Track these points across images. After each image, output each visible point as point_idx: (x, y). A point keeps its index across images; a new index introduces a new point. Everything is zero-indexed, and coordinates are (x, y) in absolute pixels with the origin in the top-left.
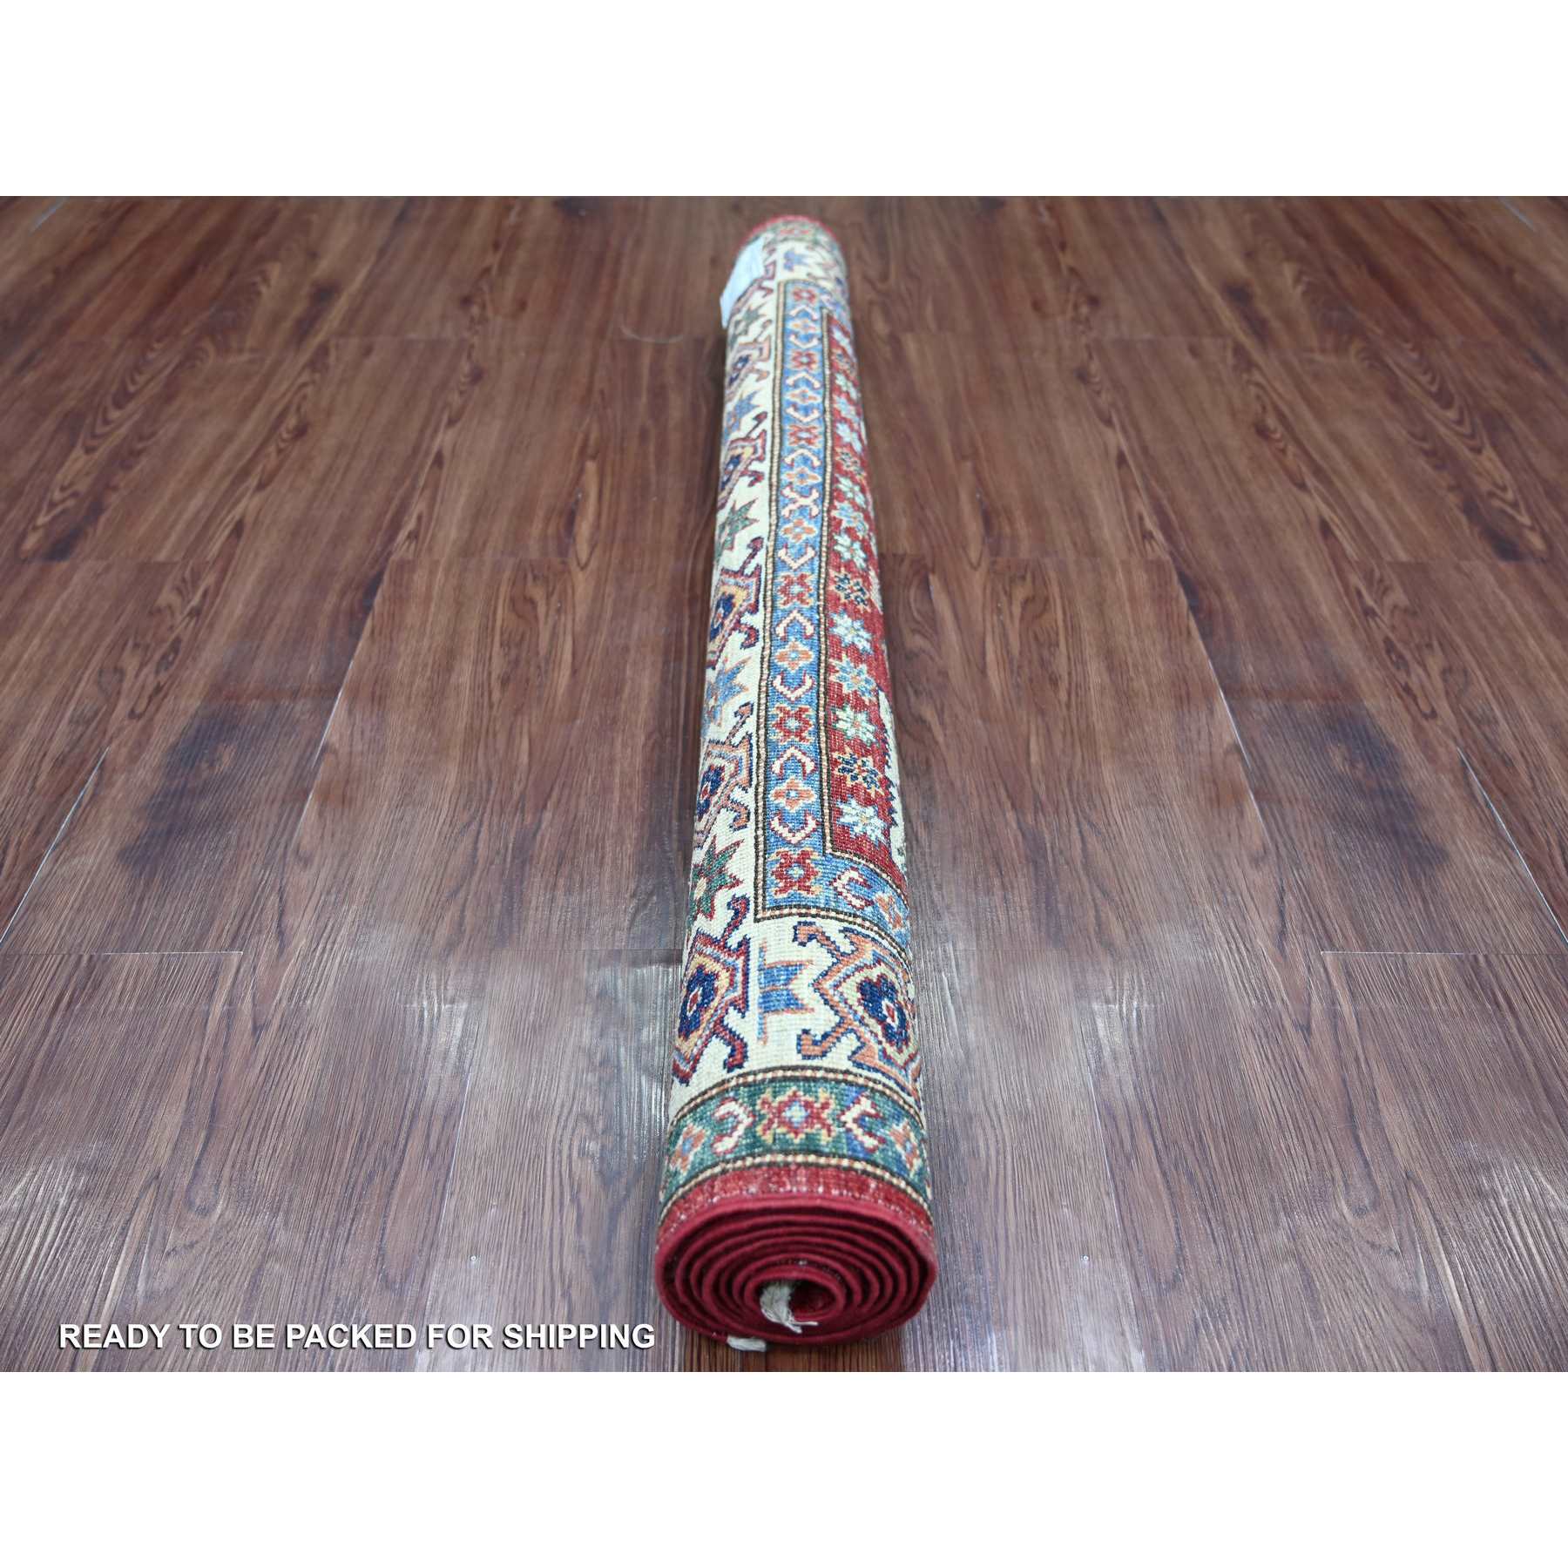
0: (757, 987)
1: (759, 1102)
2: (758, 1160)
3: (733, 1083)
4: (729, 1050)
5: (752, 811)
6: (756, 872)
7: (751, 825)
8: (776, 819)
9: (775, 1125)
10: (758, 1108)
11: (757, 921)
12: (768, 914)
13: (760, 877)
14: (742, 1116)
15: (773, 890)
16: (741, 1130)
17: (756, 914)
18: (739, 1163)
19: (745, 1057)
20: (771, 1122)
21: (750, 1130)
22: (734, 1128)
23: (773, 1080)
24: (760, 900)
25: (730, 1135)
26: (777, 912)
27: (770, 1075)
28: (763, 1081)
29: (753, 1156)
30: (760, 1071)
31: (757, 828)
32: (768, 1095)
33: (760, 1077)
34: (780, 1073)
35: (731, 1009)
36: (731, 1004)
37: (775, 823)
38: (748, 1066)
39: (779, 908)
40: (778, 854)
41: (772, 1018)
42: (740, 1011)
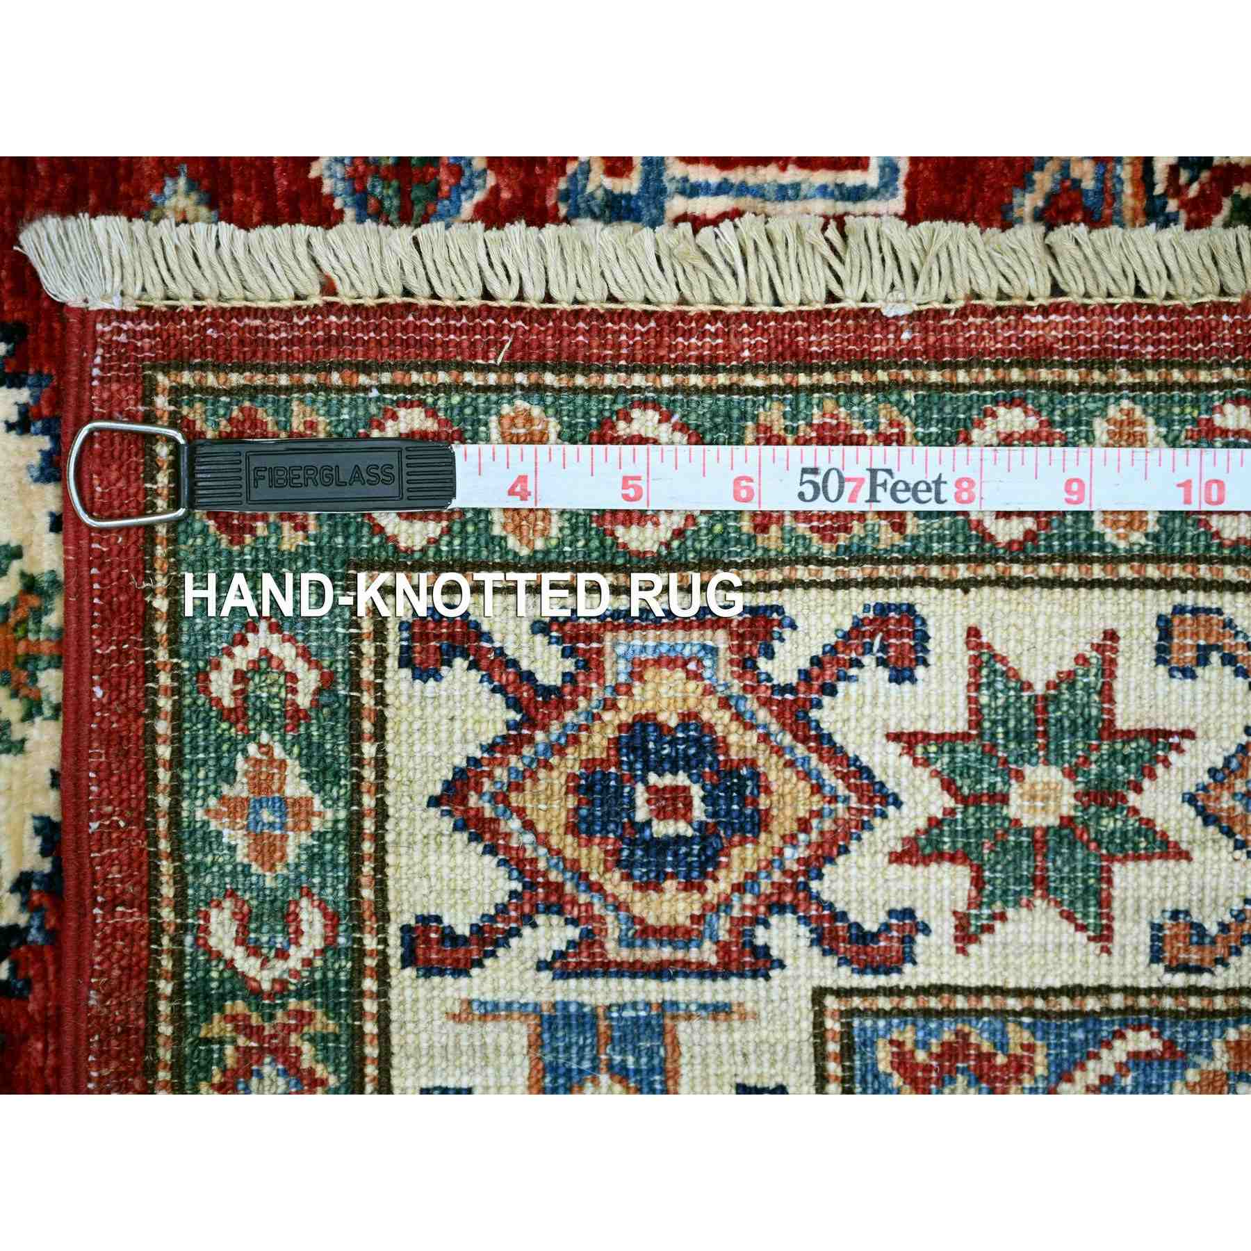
0: (614, 998)
1: (306, 1005)
2: (164, 1007)
3: (370, 943)
4: (463, 930)
5: (1204, 980)
6: (980, 992)
7: (1158, 976)
8: (1157, 1045)
9: (241, 1041)
10: (293, 1003)
11: (819, 995)
12: (832, 1024)
13: (960, 1002)
14: (279, 968)
15: (908, 1036)
16: (248, 965)
17: (840, 993)
18: (167, 963)
19: (429, 971)
20: (251, 1031)
21: (240, 985)
22: (254, 950)
23: (357, 1036)
24: (883, 1003)
25: (241, 941)
26: (833, 1047)
27: (370, 1028)
28: (360, 1014)
29: (179, 993)
30: (385, 1008)
31: (1134, 991)
32: (322, 1023)
33: (370, 1006)
34: (371, 1051)
35: (573, 933)
36: (588, 935)
37: (1143, 1041)
38: (403, 980)
39: (847, 1051)
40: (1030, 1048)
41: (518, 1034)
42: (559, 955)
